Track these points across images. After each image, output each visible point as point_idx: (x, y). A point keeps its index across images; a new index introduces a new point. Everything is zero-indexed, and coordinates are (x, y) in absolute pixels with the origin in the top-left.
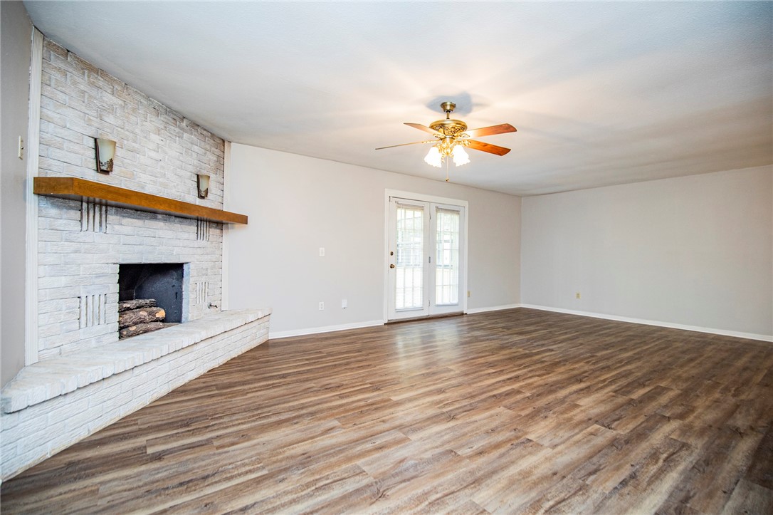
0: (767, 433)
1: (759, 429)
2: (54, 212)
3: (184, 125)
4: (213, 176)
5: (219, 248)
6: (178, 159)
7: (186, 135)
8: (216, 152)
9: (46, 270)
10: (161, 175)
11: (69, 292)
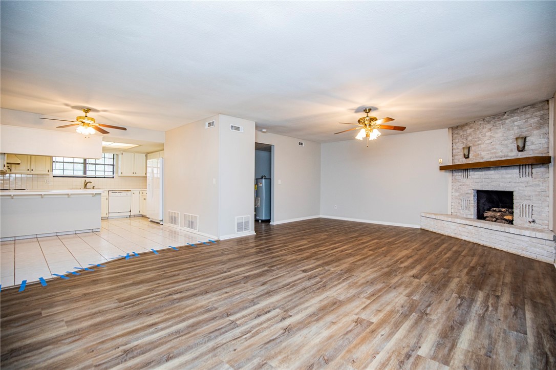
2: (455, 174)
3: (506, 116)
4: (535, 132)
5: (544, 182)
6: (503, 136)
7: (507, 121)
8: (538, 113)
9: (453, 190)
10: (493, 149)
11: (459, 197)
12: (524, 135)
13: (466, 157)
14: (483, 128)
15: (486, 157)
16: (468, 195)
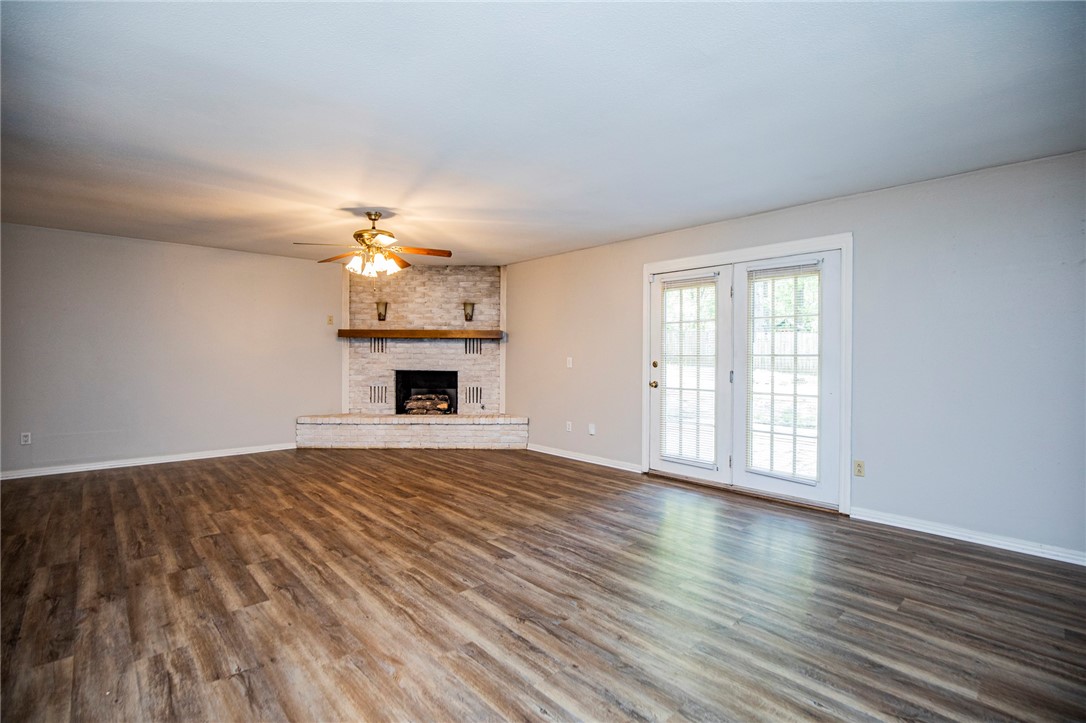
0: (73, 614)
1: (85, 616)
2: (357, 344)
3: (448, 271)
4: (485, 300)
5: (495, 359)
6: (443, 297)
7: (450, 278)
8: (489, 279)
9: (352, 372)
10: (427, 312)
11: (364, 383)
12: (472, 300)
13: (382, 318)
14: (412, 279)
15: (416, 322)
16: (385, 379)
